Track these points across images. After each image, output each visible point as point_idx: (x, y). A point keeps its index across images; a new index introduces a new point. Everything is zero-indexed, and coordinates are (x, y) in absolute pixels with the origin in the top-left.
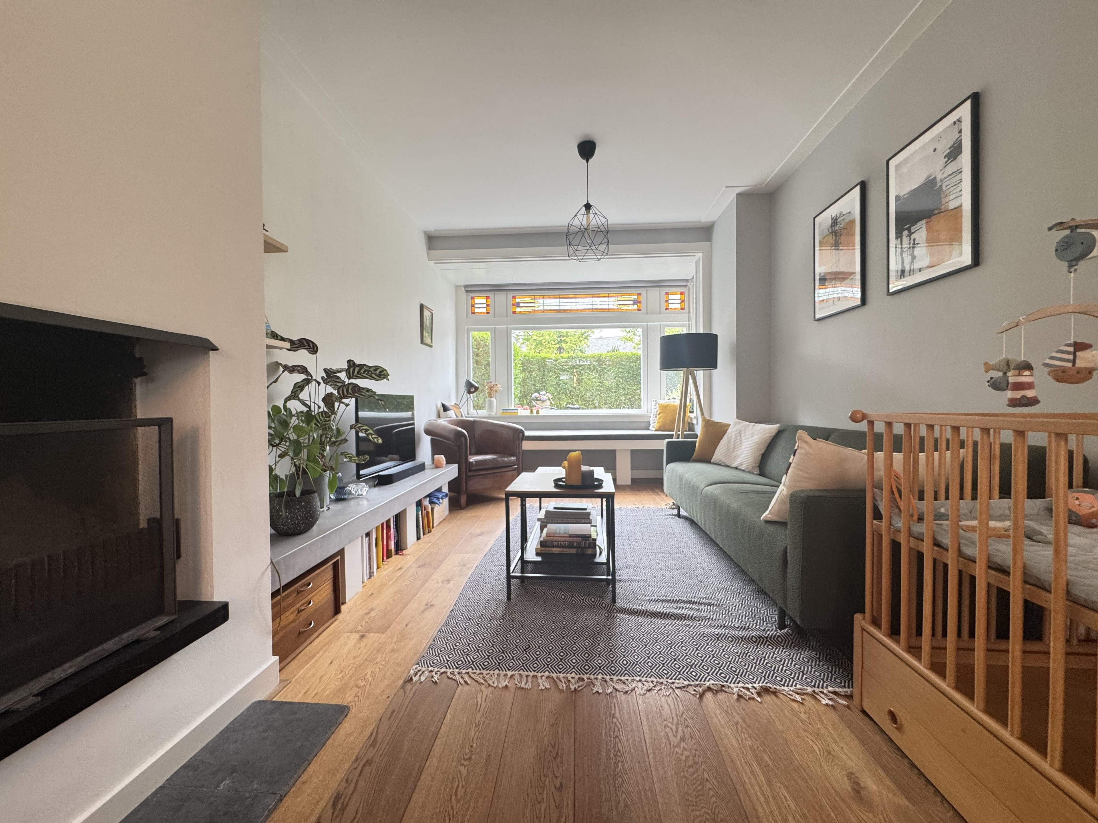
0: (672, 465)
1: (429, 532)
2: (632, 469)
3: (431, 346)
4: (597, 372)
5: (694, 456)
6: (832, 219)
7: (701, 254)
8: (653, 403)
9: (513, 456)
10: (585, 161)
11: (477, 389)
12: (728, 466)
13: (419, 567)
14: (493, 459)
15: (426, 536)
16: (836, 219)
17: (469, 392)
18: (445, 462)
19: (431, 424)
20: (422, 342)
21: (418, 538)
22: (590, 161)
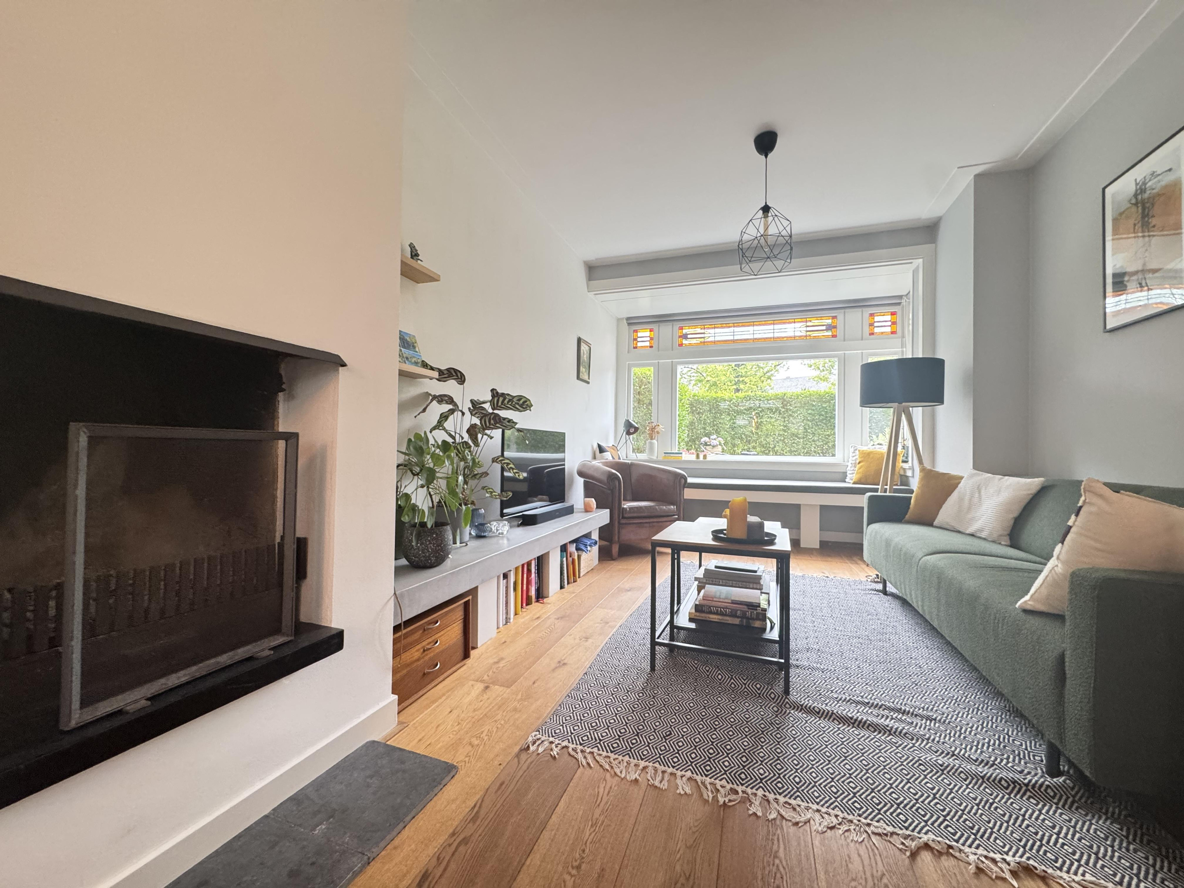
0: (876, 527)
1: (574, 582)
2: (820, 530)
3: (588, 383)
4: (780, 413)
5: (907, 516)
6: (1137, 184)
7: (921, 260)
8: (852, 450)
9: (673, 504)
10: (764, 157)
13: (558, 619)
14: (650, 507)
15: (570, 585)
16: (1145, 184)
17: (629, 433)
18: (595, 506)
19: (584, 465)
20: (578, 378)
21: (562, 587)
22: (769, 156)
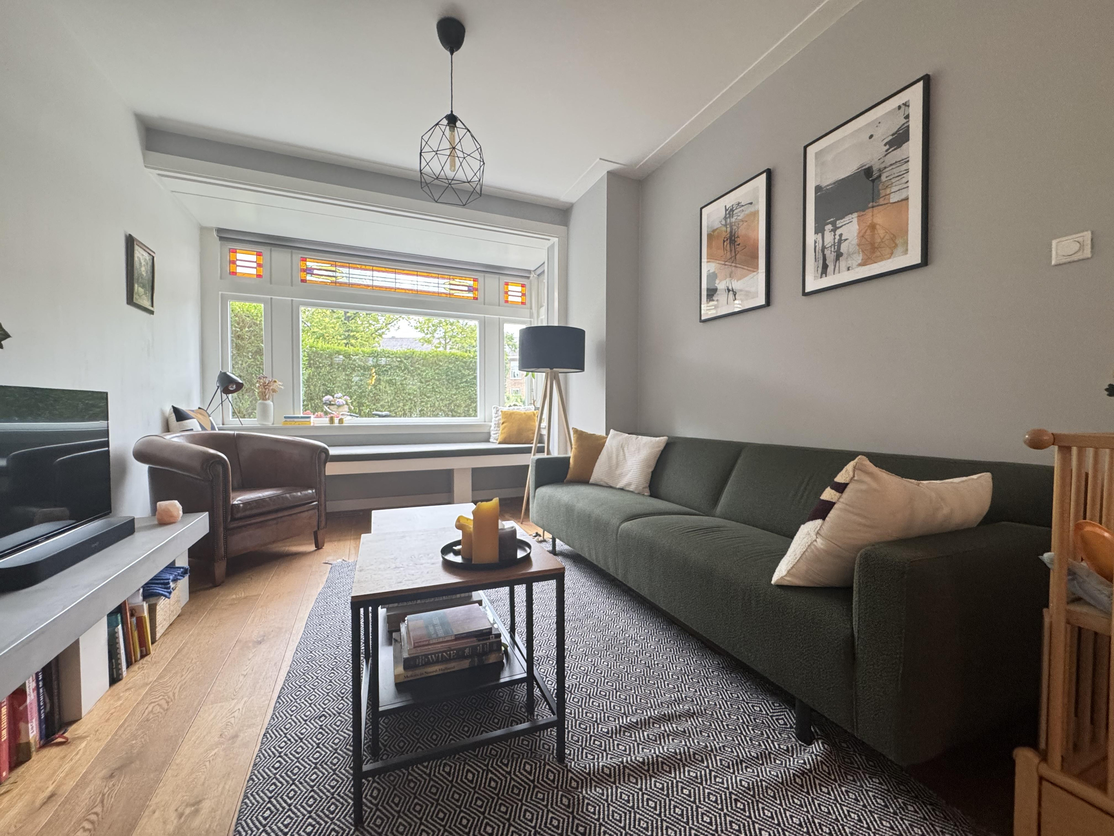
0: (545, 491)
1: (142, 656)
2: (473, 490)
3: (152, 312)
4: (409, 372)
5: (568, 476)
6: (726, 210)
7: (557, 239)
8: (494, 411)
9: (311, 488)
10: (449, 53)
11: (239, 386)
12: (611, 487)
15: (135, 667)
16: (732, 210)
17: (226, 391)
18: (181, 512)
19: (150, 443)
20: (130, 300)
21: (115, 678)
22: (455, 54)
